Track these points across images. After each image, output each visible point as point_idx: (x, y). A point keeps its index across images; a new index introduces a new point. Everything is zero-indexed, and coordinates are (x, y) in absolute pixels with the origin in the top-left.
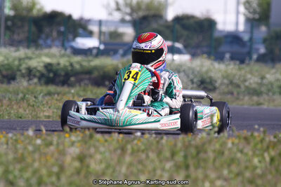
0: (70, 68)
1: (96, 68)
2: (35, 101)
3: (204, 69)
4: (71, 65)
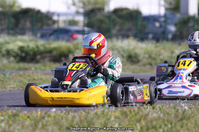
0: (36, 49)
1: (55, 49)
2: (3, 78)
3: (131, 48)
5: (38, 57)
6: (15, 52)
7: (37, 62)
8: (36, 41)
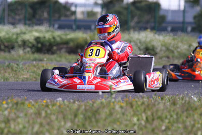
0: (52, 40)
1: (71, 40)
4: (54, 38)
5: (55, 48)
6: (30, 43)
7: (53, 53)
8: (52, 32)
